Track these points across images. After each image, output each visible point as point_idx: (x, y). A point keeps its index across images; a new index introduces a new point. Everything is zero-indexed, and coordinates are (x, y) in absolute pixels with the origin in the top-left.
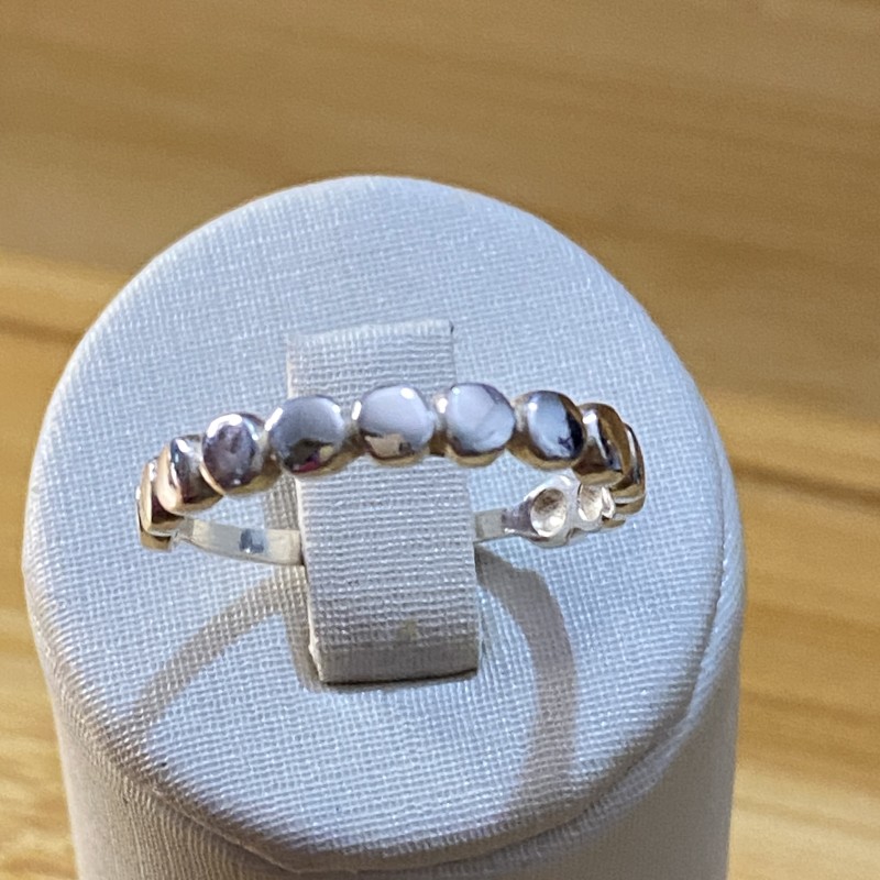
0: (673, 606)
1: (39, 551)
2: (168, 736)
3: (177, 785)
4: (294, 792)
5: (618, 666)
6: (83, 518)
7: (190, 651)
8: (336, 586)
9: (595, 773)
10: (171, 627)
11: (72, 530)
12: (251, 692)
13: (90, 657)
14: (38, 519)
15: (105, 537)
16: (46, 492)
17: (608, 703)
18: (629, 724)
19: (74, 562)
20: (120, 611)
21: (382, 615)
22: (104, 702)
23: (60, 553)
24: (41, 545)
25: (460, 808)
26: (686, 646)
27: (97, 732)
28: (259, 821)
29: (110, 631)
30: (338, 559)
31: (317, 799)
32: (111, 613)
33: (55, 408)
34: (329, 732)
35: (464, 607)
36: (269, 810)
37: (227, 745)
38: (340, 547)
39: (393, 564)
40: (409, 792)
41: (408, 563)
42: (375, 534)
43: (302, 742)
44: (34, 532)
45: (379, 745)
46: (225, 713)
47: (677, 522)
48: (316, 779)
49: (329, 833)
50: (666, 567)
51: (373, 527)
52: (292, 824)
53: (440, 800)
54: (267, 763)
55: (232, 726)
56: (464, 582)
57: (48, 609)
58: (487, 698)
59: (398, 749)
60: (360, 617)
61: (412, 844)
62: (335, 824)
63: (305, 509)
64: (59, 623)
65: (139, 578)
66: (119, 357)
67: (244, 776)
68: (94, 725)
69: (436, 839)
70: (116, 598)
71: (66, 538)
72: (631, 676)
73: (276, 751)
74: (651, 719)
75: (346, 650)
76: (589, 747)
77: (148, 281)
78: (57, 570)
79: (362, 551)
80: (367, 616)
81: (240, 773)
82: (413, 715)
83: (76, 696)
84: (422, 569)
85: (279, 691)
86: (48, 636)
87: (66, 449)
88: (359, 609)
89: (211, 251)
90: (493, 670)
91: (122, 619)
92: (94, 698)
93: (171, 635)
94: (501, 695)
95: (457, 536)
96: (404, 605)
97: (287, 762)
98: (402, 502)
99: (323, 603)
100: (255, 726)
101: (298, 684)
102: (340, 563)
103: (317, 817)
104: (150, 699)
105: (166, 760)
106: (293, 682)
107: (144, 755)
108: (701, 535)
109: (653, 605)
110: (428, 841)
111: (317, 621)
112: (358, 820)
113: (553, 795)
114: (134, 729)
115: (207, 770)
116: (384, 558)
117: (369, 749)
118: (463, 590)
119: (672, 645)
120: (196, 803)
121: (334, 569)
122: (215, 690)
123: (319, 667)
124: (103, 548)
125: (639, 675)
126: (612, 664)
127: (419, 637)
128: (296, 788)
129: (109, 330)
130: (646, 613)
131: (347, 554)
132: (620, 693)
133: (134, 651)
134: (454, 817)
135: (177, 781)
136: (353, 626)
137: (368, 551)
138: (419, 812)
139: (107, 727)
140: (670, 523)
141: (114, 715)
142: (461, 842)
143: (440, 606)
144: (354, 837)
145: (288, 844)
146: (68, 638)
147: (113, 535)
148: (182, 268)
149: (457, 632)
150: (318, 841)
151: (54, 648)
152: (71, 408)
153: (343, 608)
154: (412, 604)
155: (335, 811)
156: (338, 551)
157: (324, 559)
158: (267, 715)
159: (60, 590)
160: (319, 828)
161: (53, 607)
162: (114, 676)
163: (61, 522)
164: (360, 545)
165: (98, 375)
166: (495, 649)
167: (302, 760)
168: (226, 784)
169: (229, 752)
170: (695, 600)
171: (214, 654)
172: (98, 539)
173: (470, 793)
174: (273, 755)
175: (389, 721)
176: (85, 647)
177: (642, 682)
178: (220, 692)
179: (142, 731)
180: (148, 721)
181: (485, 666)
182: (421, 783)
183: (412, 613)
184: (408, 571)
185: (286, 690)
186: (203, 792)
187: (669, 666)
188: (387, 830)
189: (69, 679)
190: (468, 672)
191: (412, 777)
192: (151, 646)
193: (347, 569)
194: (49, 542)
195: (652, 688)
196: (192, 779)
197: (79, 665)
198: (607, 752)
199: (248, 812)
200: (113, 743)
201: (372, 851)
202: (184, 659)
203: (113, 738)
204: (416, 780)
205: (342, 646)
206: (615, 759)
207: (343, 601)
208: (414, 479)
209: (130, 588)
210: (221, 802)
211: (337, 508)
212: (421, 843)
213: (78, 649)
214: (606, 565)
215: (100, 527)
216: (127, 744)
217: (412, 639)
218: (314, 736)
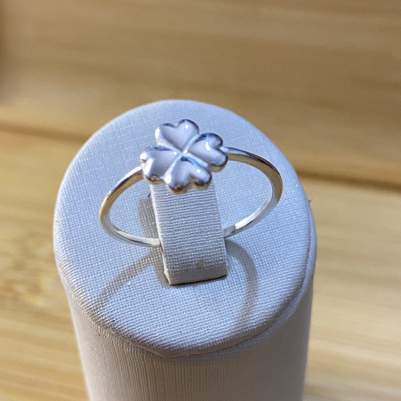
0: (295, 246)
1: (60, 244)
2: (114, 310)
3: (119, 328)
4: (164, 328)
5: (278, 270)
6: (75, 230)
7: (120, 277)
8: (173, 249)
9: (275, 311)
10: (112, 269)
11: (72, 235)
12: (144, 291)
13: (82, 283)
14: (59, 232)
15: (85, 237)
16: (61, 222)
17: (276, 284)
18: (285, 291)
19: (73, 247)
20: (92, 264)
21: (191, 259)
22: (89, 299)
23: (68, 244)
24: (61, 242)
25: (226, 328)
26: (302, 261)
27: (87, 311)
28: (152, 340)
29: (89, 272)
30: (174, 239)
31: (173, 329)
32: (89, 265)
33: (62, 190)
34: (175, 303)
35: (221, 253)
36: (155, 335)
37: (137, 312)
38: (174, 235)
39: (193, 239)
40: (207, 324)
41: (199, 239)
42: (186, 229)
43: (165, 308)
44: (57, 237)
45: (194, 307)
46: (135, 300)
47: (293, 216)
48: (172, 322)
49: (178, 342)
50: (291, 232)
51: (185, 226)
52: (164, 340)
53: (218, 326)
54: (153, 317)
55: (138, 304)
56: (220, 244)
57: (65, 266)
58: (232, 286)
59: (201, 308)
60: (183, 260)
61: (210, 343)
62: (180, 339)
63: (160, 221)
64: (69, 271)
65: (98, 251)
66: (84, 171)
67: (145, 323)
68: (86, 308)
69: (218, 341)
70: (90, 260)
71: (70, 239)
72: (284, 273)
73: (156, 312)
74: (292, 289)
75: (178, 273)
76: (271, 301)
77: (92, 142)
78: (67, 251)
79: (182, 236)
80: (186, 260)
81: (143, 322)
82: (205, 294)
83: (78, 298)
84: (204, 241)
85: (154, 289)
86: (66, 276)
87: (67, 206)
88: (182, 257)
89: (115, 130)
90: (233, 275)
91: (93, 267)
92: (85, 298)
93: (112, 272)
94: (237, 285)
95: (217, 227)
96: (199, 254)
97: (160, 316)
98: (195, 216)
99: (169, 255)
100: (147, 304)
101: (161, 286)
102: (174, 240)
103: (173, 336)
104: (106, 297)
105: (114, 319)
106: (159, 286)
107: (106, 318)
108: (302, 220)
109: (288, 247)
110: (216, 342)
111: (167, 263)
112: (189, 336)
113: (260, 320)
114: (101, 308)
115: (130, 322)
116: (190, 237)
117: (190, 309)
118: (220, 247)
119: (297, 261)
120: (127, 335)
121: (172, 243)
122: (131, 291)
123: (169, 279)
124: (84, 241)
125: (286, 273)
126: (276, 270)
127: (205, 265)
128: (164, 326)
129: (80, 161)
130: (286, 250)
131: (177, 237)
132: (280, 280)
133: (99, 279)
134: (224, 332)
135: (119, 327)
136: (181, 264)
137: (184, 235)
138: (211, 331)
139: (91, 309)
140: (291, 216)
141: (93, 304)
142: (228, 341)
143: (212, 254)
144: (188, 342)
145: (163, 347)
146: (73, 276)
147: (87, 236)
148: (104, 137)
149: (219, 263)
150: (174, 345)
151: (69, 280)
152: (68, 190)
153: (176, 257)
154: (202, 254)
155: (179, 333)
156: (173, 236)
157: (168, 239)
158: (151, 299)
159: (69, 258)
160: (175, 340)
161: (67, 265)
162: (92, 289)
163: (67, 233)
164: (181, 233)
165: (77, 178)
166: (232, 267)
167: (165, 315)
168: (138, 327)
169: (138, 314)
170: (303, 243)
171: (129, 278)
172: (82, 238)
173: (229, 322)
174: (154, 314)
175: (196, 297)
176: (80, 279)
177: (288, 275)
178: (132, 292)
179: (104, 309)
180: (106, 305)
181: (229, 273)
182: (211, 320)
183: (202, 257)
184: (199, 242)
185: (157, 289)
186: (129, 331)
187: (296, 269)
188: (200, 339)
189: (75, 291)
190: (223, 277)
191: (207, 318)
192: (105, 277)
193: (177, 242)
194: (64, 241)
195: (292, 277)
196: (125, 326)
197: (78, 286)
198: (278, 302)
199: (147, 336)
200: (93, 314)
201: (195, 347)
202: (118, 280)
203: (94, 312)
204: (209, 319)
205: (177, 271)
206: (281, 305)
207: (177, 255)
208: (199, 207)
209: (95, 255)
210: (137, 333)
211: (171, 220)
212: (213, 342)
213: (78, 280)
214: (269, 233)
215: (82, 233)
216: (99, 314)
217: (203, 266)
218: (169, 305)
